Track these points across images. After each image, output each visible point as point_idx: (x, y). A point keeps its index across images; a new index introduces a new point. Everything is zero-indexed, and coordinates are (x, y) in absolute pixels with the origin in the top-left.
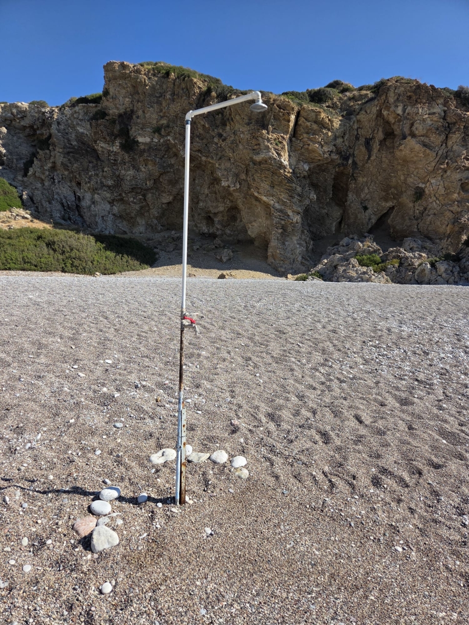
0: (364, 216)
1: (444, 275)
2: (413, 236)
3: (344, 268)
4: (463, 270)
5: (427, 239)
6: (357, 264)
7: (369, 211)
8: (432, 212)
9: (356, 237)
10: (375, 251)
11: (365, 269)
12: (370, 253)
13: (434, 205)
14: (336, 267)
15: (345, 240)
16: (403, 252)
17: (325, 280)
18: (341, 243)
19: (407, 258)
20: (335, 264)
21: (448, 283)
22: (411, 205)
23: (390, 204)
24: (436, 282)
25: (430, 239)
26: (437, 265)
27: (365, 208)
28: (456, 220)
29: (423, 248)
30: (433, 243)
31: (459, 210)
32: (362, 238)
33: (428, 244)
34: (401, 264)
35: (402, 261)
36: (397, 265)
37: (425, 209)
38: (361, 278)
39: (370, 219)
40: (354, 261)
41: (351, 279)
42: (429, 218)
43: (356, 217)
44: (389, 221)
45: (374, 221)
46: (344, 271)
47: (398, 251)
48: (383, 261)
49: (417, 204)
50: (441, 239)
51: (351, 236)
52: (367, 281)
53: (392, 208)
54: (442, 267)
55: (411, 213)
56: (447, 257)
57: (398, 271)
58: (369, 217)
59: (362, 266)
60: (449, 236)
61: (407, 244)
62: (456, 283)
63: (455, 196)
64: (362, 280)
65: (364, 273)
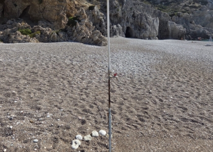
0: (16, 9)
1: (63, 38)
2: (42, 20)
3: (14, 36)
4: (69, 36)
5: (48, 22)
6: (21, 34)
7: (18, 7)
8: (48, 9)
9: (14, 20)
10: (28, 27)
11: (25, 36)
12: (26, 28)
13: (48, 6)
14: (9, 35)
15: (9, 22)
16: (41, 28)
17: (5, 43)
18: (7, 23)
19: (43, 31)
20: (8, 34)
21: (64, 41)
22: (38, 5)
23: (27, 4)
24: (60, 41)
25: (49, 22)
26: (59, 33)
27: (16, 5)
28: (58, 14)
29: (47, 26)
30: (51, 23)
31: (59, 9)
32: (18, 20)
33: (49, 24)
34: (41, 33)
35: (42, 32)
36: (40, 34)
37: (45, 8)
38: (25, 41)
39: (19, 11)
40: (18, 32)
41: (19, 42)
42: (47, 12)
43: (12, 9)
44: (29, 12)
45: (21, 12)
46: (15, 37)
47: (38, 27)
48: (32, 32)
49: (40, 5)
50: (54, 22)
51: (12, 19)
52: (28, 42)
53: (29, 6)
54: (61, 34)
55: (39, 9)
56: (62, 30)
57: (41, 36)
58: (18, 10)
59: (23, 34)
60: (57, 21)
61: (40, 24)
62: (67, 41)
63: (56, 3)
64: (26, 42)
65: (26, 38)
